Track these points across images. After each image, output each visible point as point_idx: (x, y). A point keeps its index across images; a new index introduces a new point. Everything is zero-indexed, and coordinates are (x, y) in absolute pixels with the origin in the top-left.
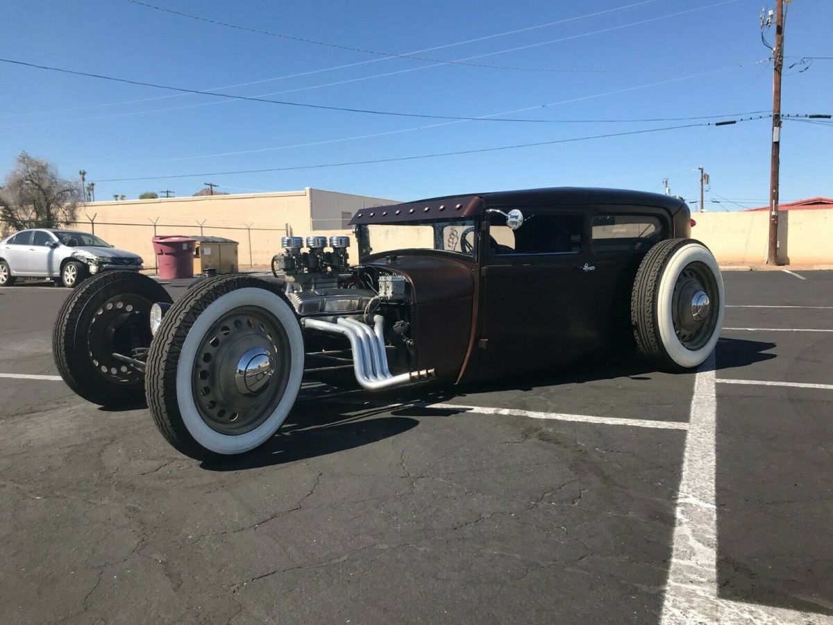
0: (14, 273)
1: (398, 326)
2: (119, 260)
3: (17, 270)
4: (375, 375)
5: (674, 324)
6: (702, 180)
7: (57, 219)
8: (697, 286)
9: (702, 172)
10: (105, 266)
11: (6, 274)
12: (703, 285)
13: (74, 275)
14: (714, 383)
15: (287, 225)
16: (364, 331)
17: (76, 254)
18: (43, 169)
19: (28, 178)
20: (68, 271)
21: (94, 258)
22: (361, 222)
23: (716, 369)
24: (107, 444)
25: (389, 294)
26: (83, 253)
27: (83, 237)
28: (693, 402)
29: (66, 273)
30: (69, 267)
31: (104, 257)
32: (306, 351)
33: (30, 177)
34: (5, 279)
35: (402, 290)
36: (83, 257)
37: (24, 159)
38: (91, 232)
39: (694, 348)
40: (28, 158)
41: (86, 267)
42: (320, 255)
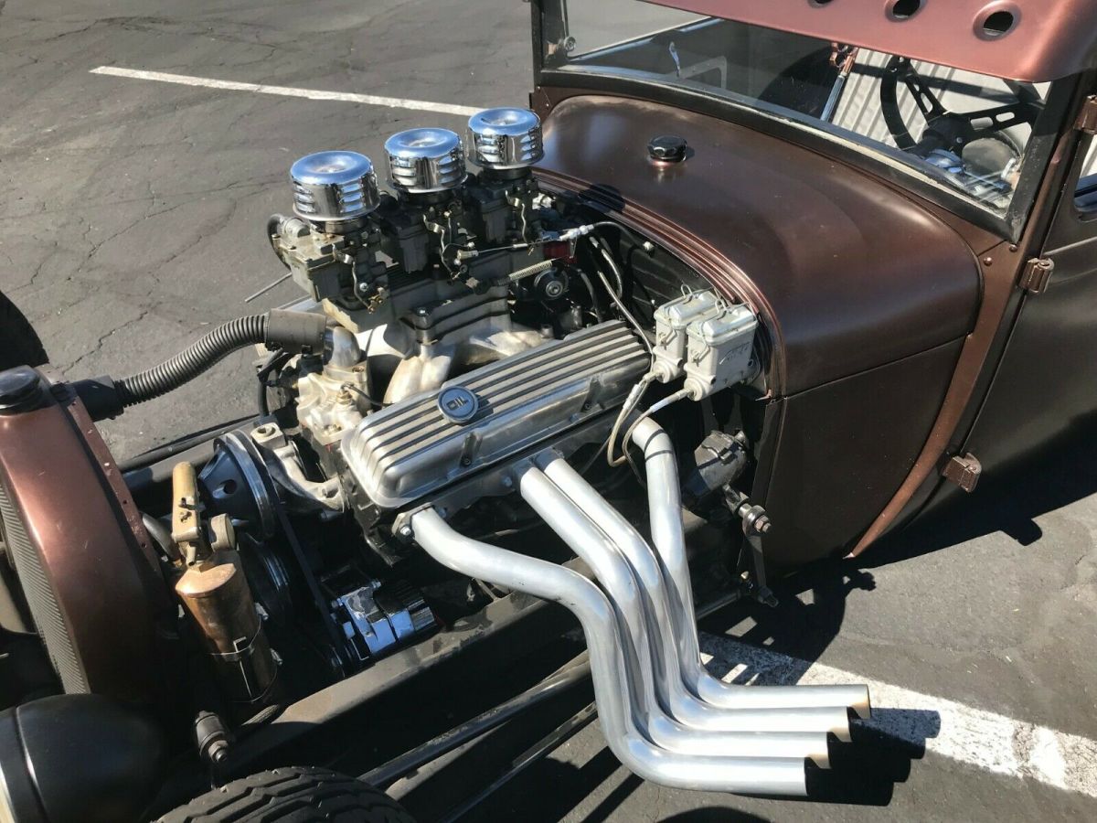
4: (667, 712)
35: (744, 360)
42: (443, 222)
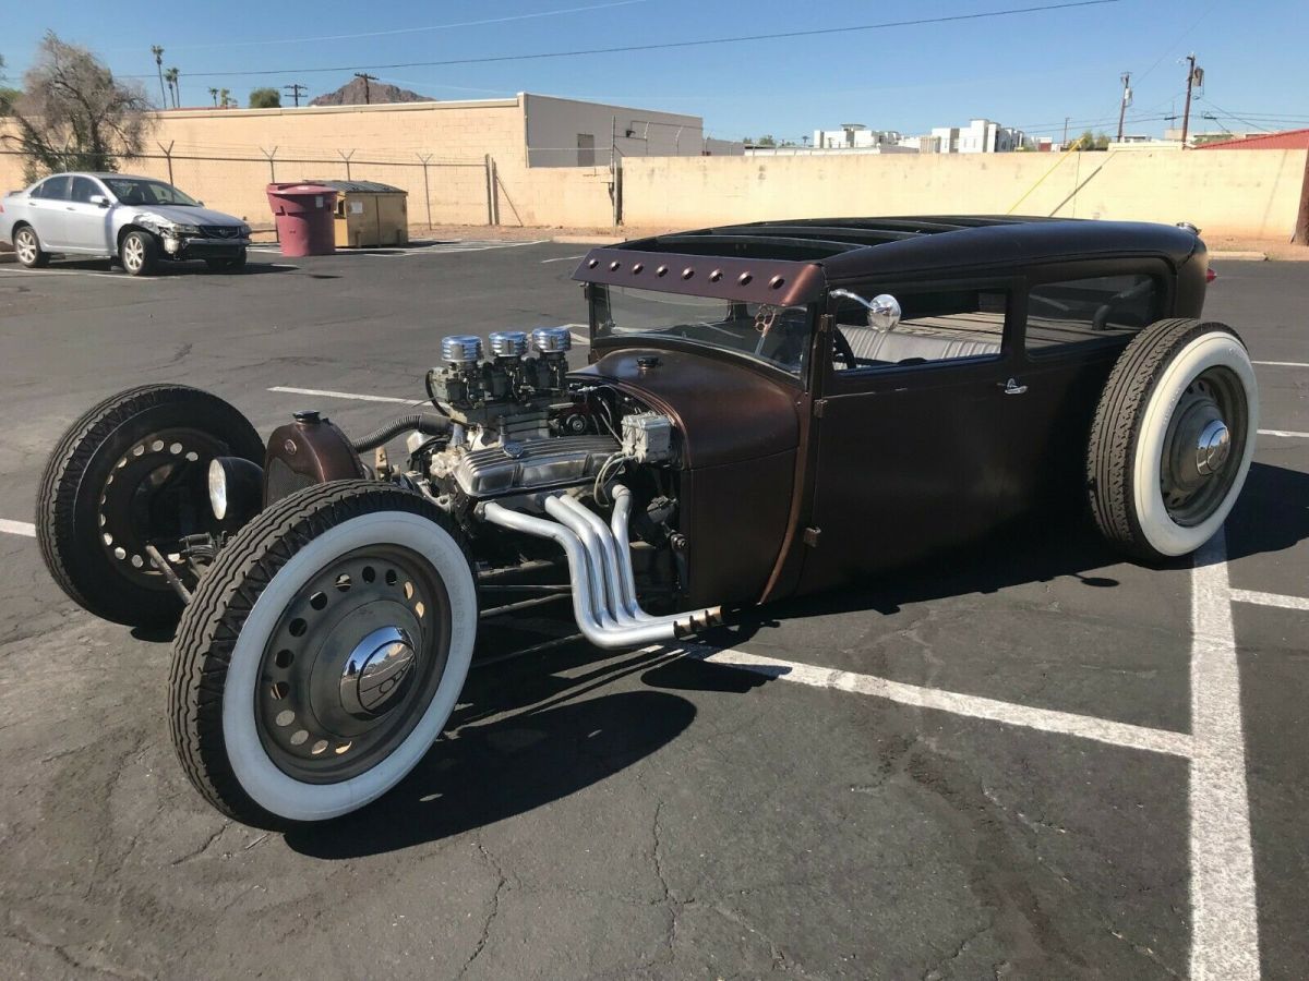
0: (46, 247)
1: (656, 506)
2: (210, 230)
3: (48, 242)
4: (612, 616)
5: (1162, 481)
6: (1190, 79)
7: (111, 150)
8: (1212, 410)
9: (1193, 64)
10: (188, 240)
11: (34, 247)
12: (1220, 404)
13: (140, 255)
14: (1227, 603)
15: (487, 156)
16: (591, 529)
17: (141, 220)
18: (84, 62)
19: (60, 79)
20: (129, 248)
21: (171, 226)
22: (595, 277)
23: (1229, 558)
24: (127, 754)
25: (641, 453)
26: (153, 218)
27: (152, 186)
28: (1194, 663)
29: (127, 250)
30: (131, 240)
31: (186, 225)
32: (480, 608)
33: (62, 77)
34: (33, 257)
35: (665, 443)
36: (152, 224)
37: (52, 44)
38: (168, 181)
39: (1192, 520)
40: (57, 42)
41: (159, 241)
42: (515, 372)
